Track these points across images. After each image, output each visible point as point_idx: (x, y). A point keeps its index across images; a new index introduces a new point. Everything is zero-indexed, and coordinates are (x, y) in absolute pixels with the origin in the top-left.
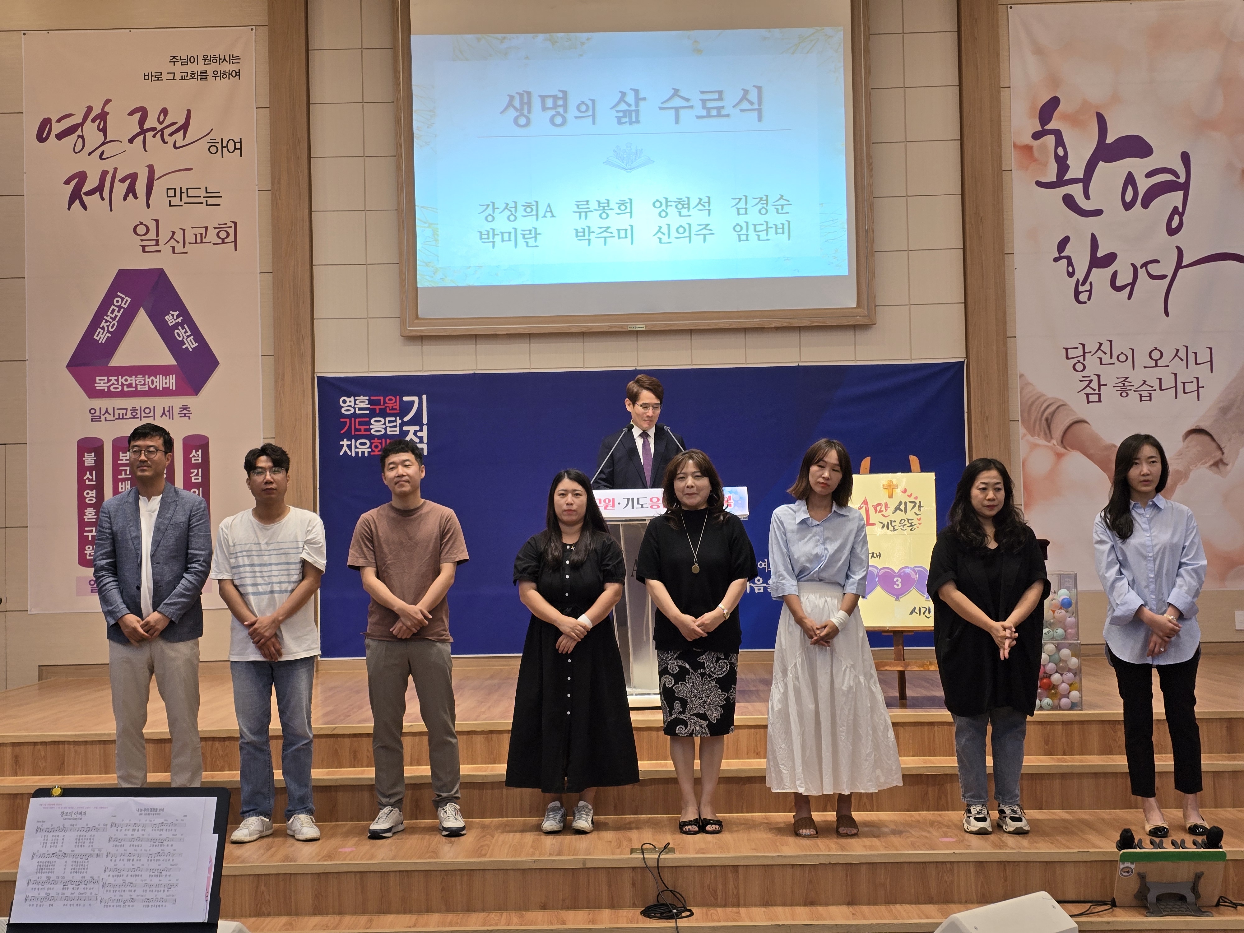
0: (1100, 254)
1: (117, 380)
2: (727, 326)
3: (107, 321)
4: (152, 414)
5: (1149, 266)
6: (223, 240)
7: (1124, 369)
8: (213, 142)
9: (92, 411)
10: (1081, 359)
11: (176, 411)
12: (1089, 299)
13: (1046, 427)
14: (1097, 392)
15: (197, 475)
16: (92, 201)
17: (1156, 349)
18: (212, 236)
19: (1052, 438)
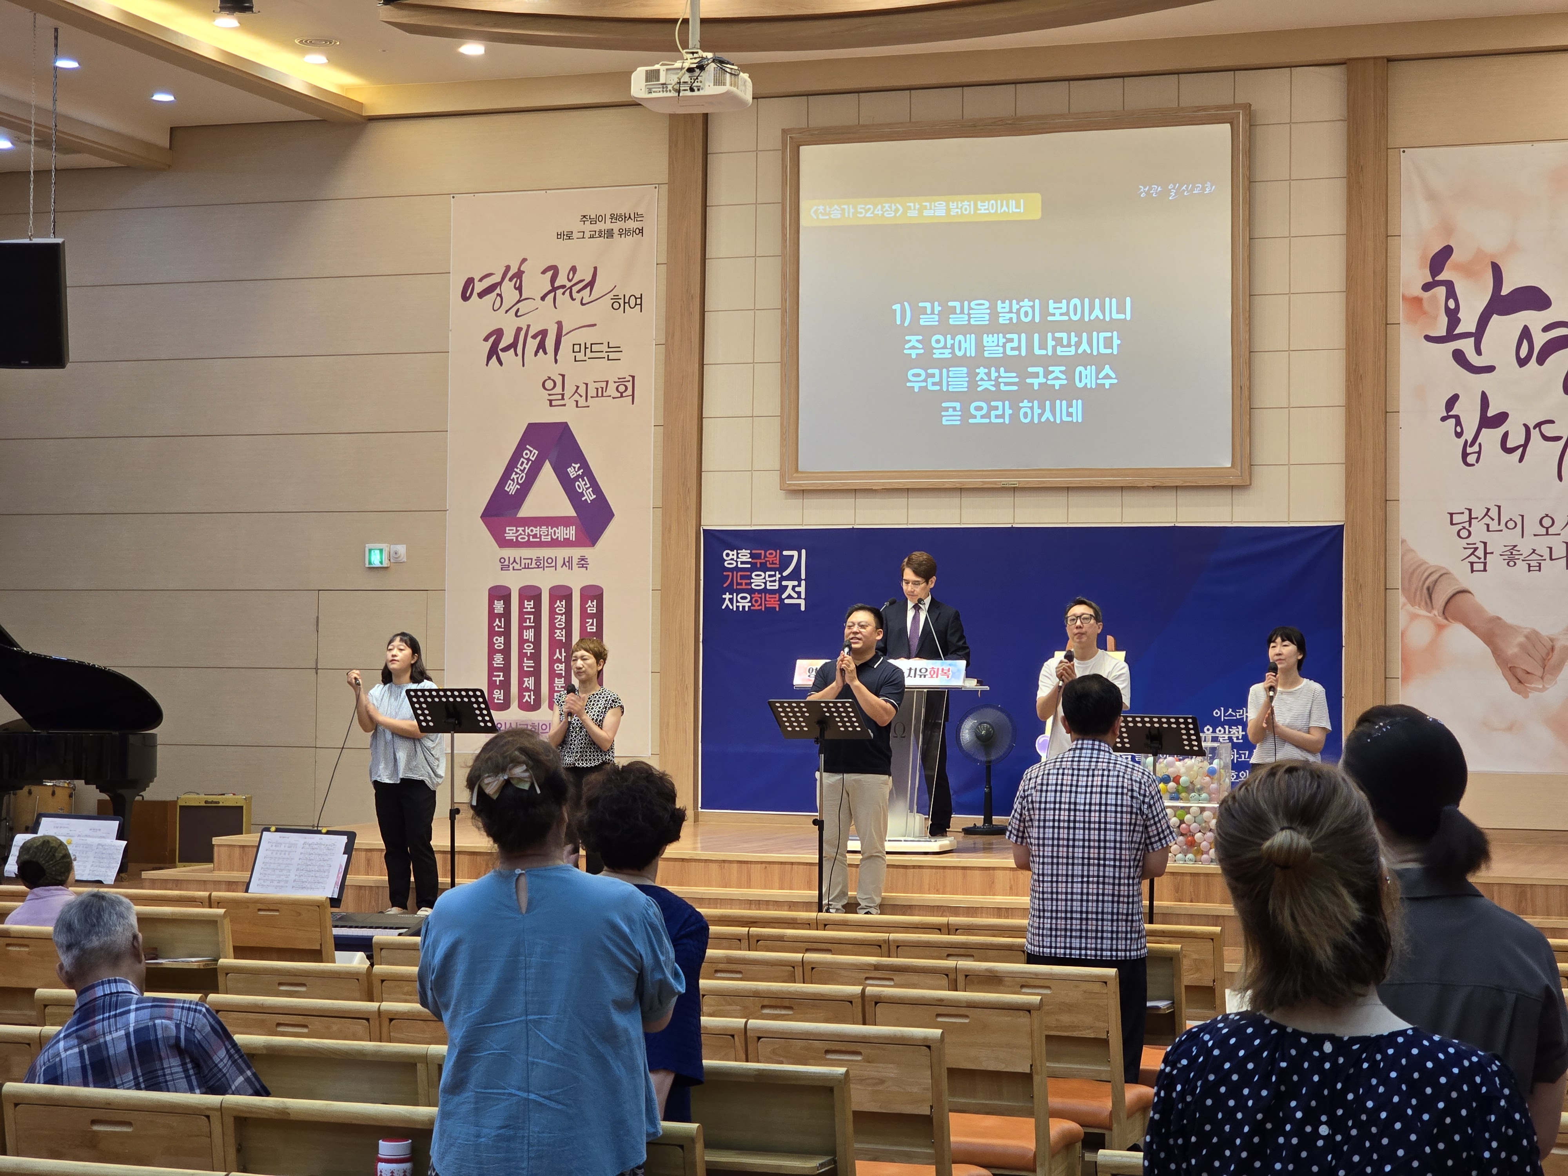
0: (1490, 413)
1: (524, 531)
2: (1099, 485)
3: (517, 473)
4: (553, 564)
5: (1543, 427)
6: (622, 393)
7: (1512, 537)
8: (616, 298)
9: (502, 560)
10: (1467, 525)
11: (575, 561)
12: (1478, 460)
13: (1427, 596)
14: (1482, 560)
15: (592, 624)
16: (507, 357)
17: (1547, 515)
18: (612, 390)
19: (1433, 608)
